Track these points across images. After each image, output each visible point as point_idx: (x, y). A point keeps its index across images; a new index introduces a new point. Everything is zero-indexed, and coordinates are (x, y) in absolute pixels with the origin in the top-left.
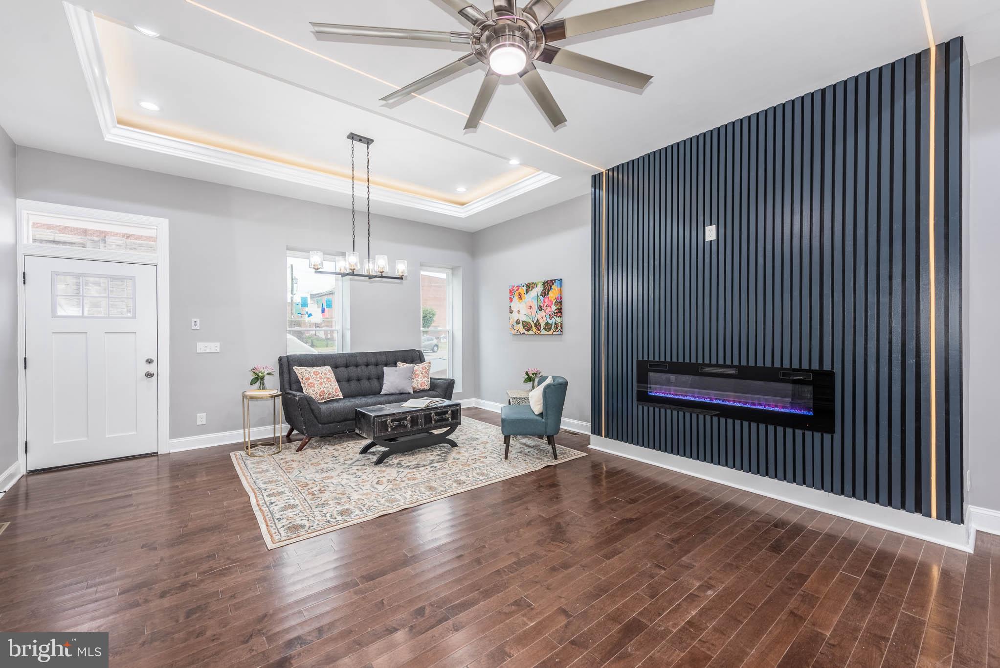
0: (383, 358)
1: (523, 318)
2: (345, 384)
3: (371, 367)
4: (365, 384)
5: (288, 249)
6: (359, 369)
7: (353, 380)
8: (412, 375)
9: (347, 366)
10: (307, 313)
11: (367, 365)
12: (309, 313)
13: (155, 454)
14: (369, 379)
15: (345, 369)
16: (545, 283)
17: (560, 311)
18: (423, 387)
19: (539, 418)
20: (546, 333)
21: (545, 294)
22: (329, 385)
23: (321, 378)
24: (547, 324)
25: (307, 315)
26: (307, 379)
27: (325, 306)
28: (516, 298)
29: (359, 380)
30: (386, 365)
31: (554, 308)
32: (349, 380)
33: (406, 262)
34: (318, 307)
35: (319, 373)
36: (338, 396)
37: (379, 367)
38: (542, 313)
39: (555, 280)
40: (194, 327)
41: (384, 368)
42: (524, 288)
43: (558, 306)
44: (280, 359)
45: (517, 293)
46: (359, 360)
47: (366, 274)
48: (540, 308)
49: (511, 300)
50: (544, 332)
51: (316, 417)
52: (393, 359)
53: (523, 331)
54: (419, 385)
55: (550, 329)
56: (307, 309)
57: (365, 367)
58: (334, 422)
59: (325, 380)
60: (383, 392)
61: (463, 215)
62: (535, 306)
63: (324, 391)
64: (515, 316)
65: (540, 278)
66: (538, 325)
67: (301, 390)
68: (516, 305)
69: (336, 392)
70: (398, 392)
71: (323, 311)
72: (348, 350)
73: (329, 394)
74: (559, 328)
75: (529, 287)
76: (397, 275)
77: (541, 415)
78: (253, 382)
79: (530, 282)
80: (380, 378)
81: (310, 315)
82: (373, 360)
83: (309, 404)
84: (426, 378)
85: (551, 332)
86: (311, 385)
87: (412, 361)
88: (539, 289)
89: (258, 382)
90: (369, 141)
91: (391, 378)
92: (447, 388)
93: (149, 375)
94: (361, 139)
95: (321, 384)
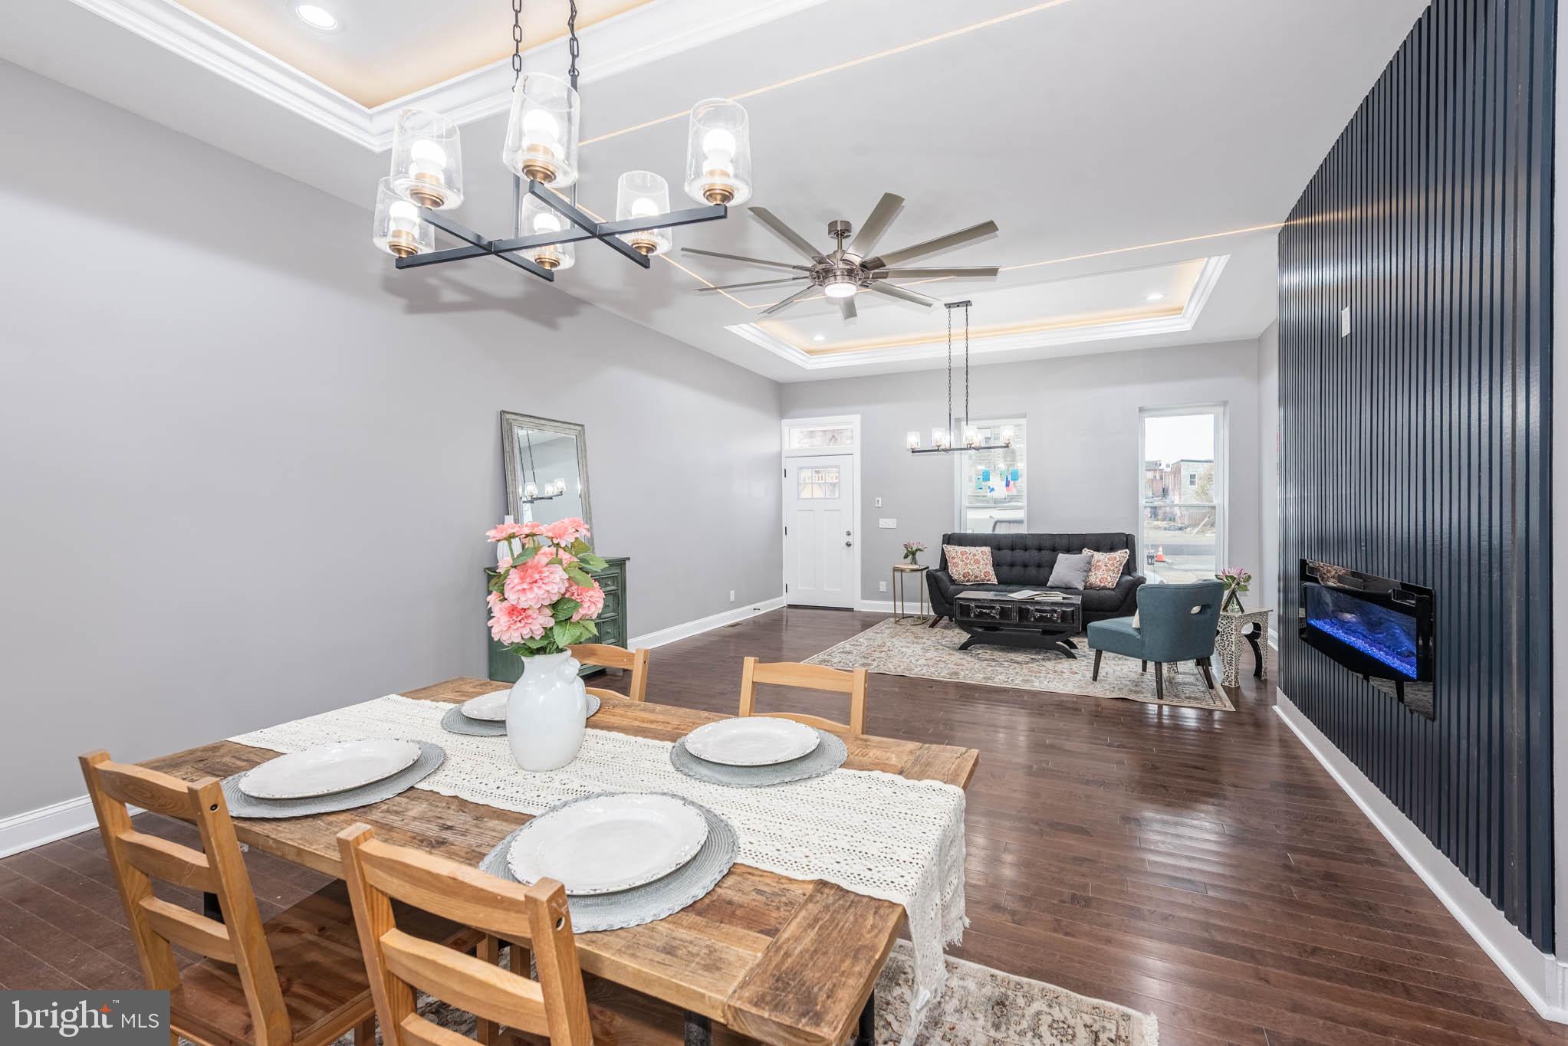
0: (1064, 542)
2: (1005, 569)
3: (1044, 552)
4: (1032, 572)
6: (1027, 553)
7: (1017, 565)
8: (1089, 567)
9: (1011, 549)
10: (989, 487)
11: (1040, 549)
12: (991, 487)
13: (851, 610)
14: (1039, 566)
15: (1009, 552)
18: (1102, 584)
19: (1135, 633)
22: (976, 567)
23: (967, 558)
25: (989, 491)
26: (953, 558)
27: (1009, 479)
29: (1025, 566)
30: (1063, 551)
32: (1010, 564)
34: (1002, 480)
35: (967, 553)
36: (989, 580)
37: (1054, 553)
40: (877, 505)
41: (1059, 555)
44: (944, 536)
46: (1029, 543)
51: (942, 595)
52: (1074, 544)
54: (1097, 580)
57: (1036, 551)
59: (972, 562)
60: (1049, 584)
61: (1187, 327)
63: (968, 573)
69: (986, 576)
70: (1064, 586)
71: (1007, 485)
73: (976, 577)
76: (1002, 443)
78: (906, 557)
80: (1051, 566)
81: (992, 490)
82: (1048, 544)
83: (937, 582)
84: (1111, 573)
86: (956, 565)
87: (1109, 549)
89: (910, 557)
90: (967, 303)
91: (1065, 568)
92: (1130, 589)
93: (848, 545)
94: (958, 305)
95: (966, 565)
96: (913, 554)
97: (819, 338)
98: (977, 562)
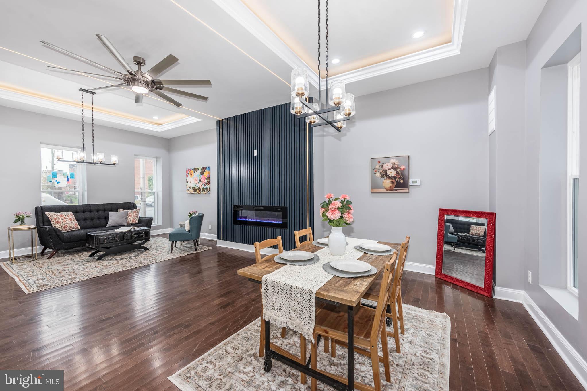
0: (109, 207)
1: (193, 186)
2: (82, 221)
3: (100, 212)
4: (97, 222)
5: (41, 144)
6: (92, 213)
7: (88, 219)
8: (127, 216)
9: (84, 212)
10: (56, 181)
12: (58, 181)
14: (99, 218)
15: (83, 214)
16: (202, 168)
17: (209, 182)
18: (133, 222)
19: (188, 233)
20: (203, 193)
21: (202, 174)
22: (70, 222)
23: (65, 218)
24: (203, 188)
25: (56, 183)
26: (55, 219)
27: (69, 177)
28: (189, 175)
29: (92, 219)
30: (111, 211)
31: (206, 181)
32: (85, 220)
33: (117, 156)
34: (64, 178)
35: (64, 216)
36: (77, 228)
37: (106, 212)
38: (201, 183)
39: (206, 167)
41: (109, 212)
42: (193, 170)
43: (208, 180)
44: (36, 208)
45: (190, 172)
46: (92, 208)
47: (92, 162)
48: (200, 181)
49: (187, 176)
50: (202, 193)
51: (60, 239)
52: (115, 207)
53: (193, 192)
54: (131, 221)
55: (205, 191)
56: (56, 179)
57: (97, 212)
58: (73, 242)
59: (68, 220)
60: (108, 225)
61: (159, 130)
62: (198, 180)
63: (67, 226)
64: (189, 184)
65: (200, 166)
66: (199, 189)
67: (51, 225)
68: (190, 179)
69: (76, 226)
70: (117, 225)
71: (68, 180)
72: (86, 203)
73: (71, 227)
74: (208, 191)
75: (195, 170)
76: (111, 163)
77: (189, 231)
78: (16, 221)
79: (196, 167)
80: (106, 218)
81: (58, 183)
82: (102, 208)
83: (56, 232)
84: (136, 217)
85: (205, 193)
87: (129, 209)
88: (200, 171)
89: (20, 221)
91: (114, 217)
92: (148, 222)
95: (65, 221)
96: (22, 219)
98: (70, 219)
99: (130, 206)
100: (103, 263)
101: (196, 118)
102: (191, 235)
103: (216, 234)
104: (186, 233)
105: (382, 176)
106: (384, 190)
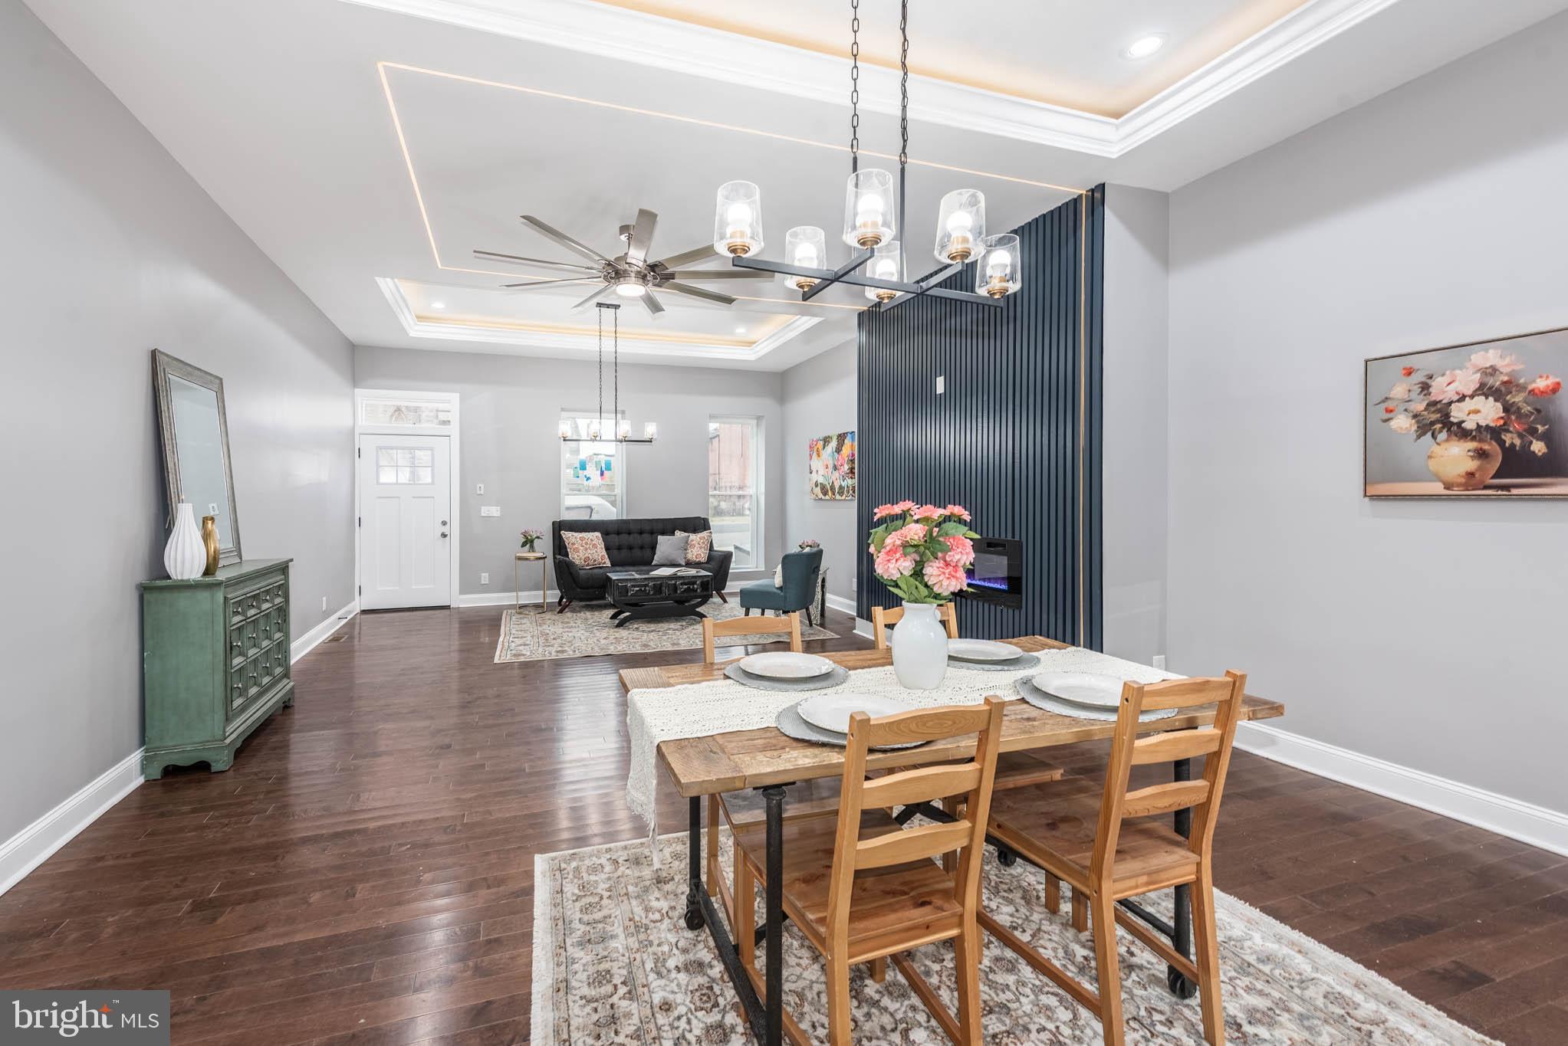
0: (660, 526)
1: (821, 480)
2: (615, 551)
3: (644, 535)
4: (637, 553)
5: (563, 410)
6: (632, 537)
7: (625, 547)
8: (686, 546)
9: (618, 533)
10: (584, 475)
11: (641, 533)
12: (588, 476)
13: (449, 608)
14: (642, 548)
15: (616, 536)
16: (839, 436)
17: (851, 471)
18: (698, 560)
19: (779, 592)
20: (840, 498)
21: (838, 450)
22: (594, 551)
23: (586, 543)
24: (841, 487)
25: (584, 478)
26: (573, 544)
27: (603, 469)
28: (815, 455)
29: (631, 548)
30: (663, 534)
31: (846, 467)
32: (619, 548)
34: (596, 469)
35: (585, 539)
36: (605, 563)
37: (654, 536)
38: (836, 474)
39: (847, 433)
40: (478, 492)
41: (659, 537)
42: (822, 443)
43: (850, 466)
44: (553, 523)
45: (815, 449)
46: (632, 527)
48: (835, 468)
49: (811, 458)
50: (838, 497)
51: (575, 582)
52: (669, 527)
53: (821, 496)
54: (695, 556)
55: (843, 493)
56: (585, 472)
57: (639, 535)
58: (592, 587)
59: (591, 547)
60: (655, 563)
61: (753, 357)
62: (831, 466)
63: (588, 558)
64: (815, 477)
65: (834, 433)
66: (832, 488)
67: (567, 555)
68: (817, 464)
69: (603, 560)
70: (668, 562)
71: (602, 474)
72: (625, 518)
73: (595, 561)
74: (851, 492)
75: (826, 440)
76: (647, 437)
77: (781, 588)
78: (524, 545)
79: (827, 435)
80: (653, 548)
81: (588, 479)
82: (647, 528)
83: (569, 568)
84: (703, 550)
85: (843, 497)
86: (577, 550)
87: (695, 531)
88: (834, 444)
89: (528, 546)
90: (617, 307)
91: (666, 545)
92: (722, 562)
93: (444, 535)
94: (608, 306)
95: (586, 549)
96: (532, 541)
97: (438, 305)
98: (595, 546)
99: (698, 525)
100: (623, 633)
101: (809, 318)
102: (785, 598)
103: (853, 600)
104: (775, 593)
105: (1424, 428)
106: (1438, 488)
